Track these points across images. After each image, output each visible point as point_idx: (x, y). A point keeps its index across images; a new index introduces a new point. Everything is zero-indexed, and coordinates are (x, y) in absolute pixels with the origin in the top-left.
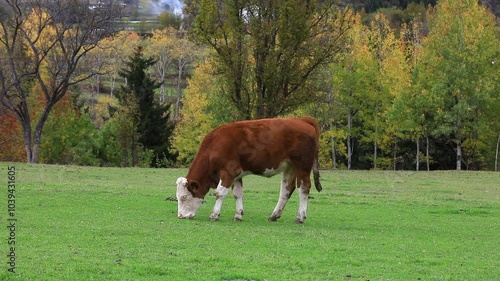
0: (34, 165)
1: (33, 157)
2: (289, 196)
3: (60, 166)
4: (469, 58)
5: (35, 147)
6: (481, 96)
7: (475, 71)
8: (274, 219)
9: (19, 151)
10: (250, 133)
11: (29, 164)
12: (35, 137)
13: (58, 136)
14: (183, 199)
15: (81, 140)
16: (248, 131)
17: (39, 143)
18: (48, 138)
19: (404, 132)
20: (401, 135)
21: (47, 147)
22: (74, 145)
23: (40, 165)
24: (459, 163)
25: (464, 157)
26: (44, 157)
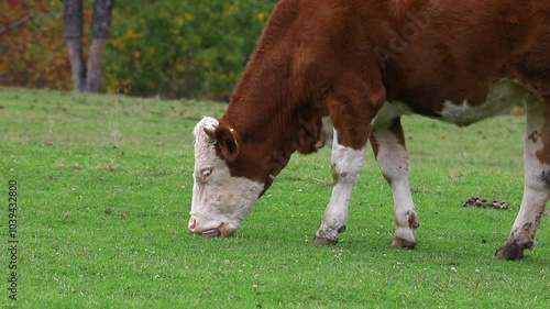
0: (93, 97)
1: (90, 75)
3: (167, 104)
5: (94, 48)
9: (49, 56)
11: (76, 94)
12: (96, 18)
13: (164, 14)
15: (227, 29)
17: (107, 35)
18: (132, 23)
21: (130, 48)
22: (207, 45)
23: (111, 98)
26: (121, 77)
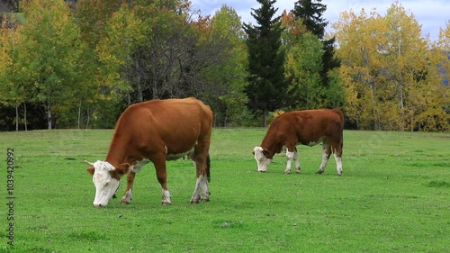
2: (328, 158)
4: (58, 42)
6: (67, 71)
7: (62, 52)
8: (320, 172)
10: (301, 119)
14: (261, 160)
16: (299, 117)
19: (8, 101)
20: (6, 104)
24: (50, 123)
25: (54, 120)
